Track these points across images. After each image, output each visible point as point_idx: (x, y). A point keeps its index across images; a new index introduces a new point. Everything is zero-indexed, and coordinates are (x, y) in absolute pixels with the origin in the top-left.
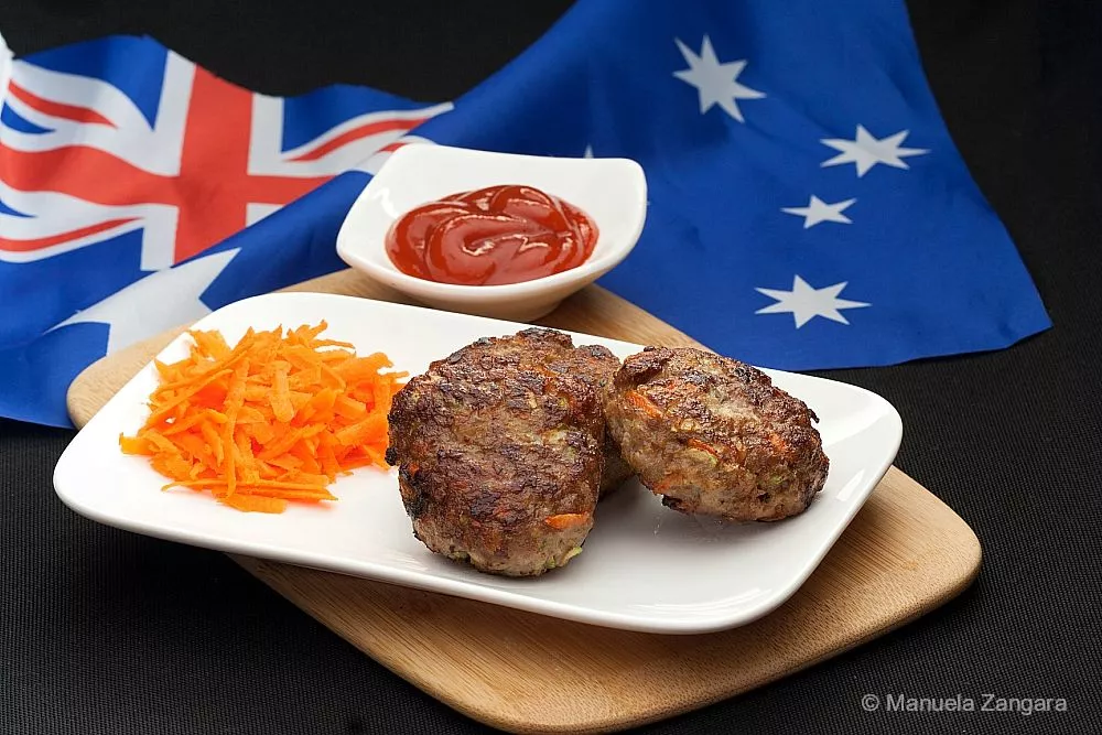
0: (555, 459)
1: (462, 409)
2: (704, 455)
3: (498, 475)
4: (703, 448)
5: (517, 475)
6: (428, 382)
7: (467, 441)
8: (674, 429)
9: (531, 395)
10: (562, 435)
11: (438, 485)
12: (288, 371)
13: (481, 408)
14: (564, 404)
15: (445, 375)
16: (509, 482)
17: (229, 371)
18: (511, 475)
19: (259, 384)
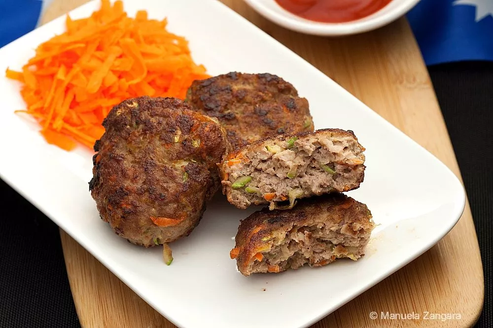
0: (173, 178)
1: (136, 131)
3: (134, 179)
5: (144, 183)
6: (130, 106)
7: (130, 152)
9: (179, 133)
10: (184, 164)
12: (118, 55)
13: (146, 134)
14: (196, 144)
15: (139, 104)
16: (138, 185)
17: (82, 45)
18: (141, 182)
19: (99, 59)
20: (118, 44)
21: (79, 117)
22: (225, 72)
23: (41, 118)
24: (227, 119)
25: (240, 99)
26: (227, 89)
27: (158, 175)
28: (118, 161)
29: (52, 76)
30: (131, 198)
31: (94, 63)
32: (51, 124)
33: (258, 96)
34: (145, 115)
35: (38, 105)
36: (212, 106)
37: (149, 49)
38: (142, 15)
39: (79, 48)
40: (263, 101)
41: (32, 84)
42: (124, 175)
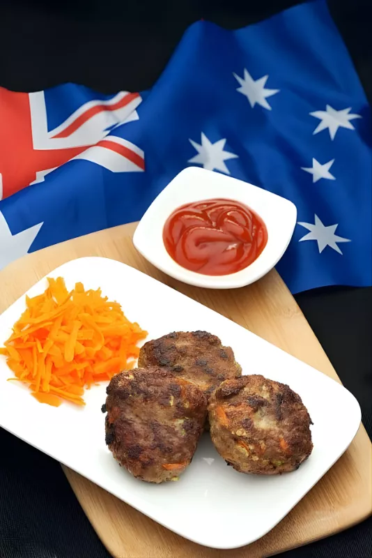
0: (175, 434)
1: (138, 399)
2: (244, 450)
3: (146, 438)
4: (243, 446)
5: (154, 440)
6: (127, 378)
7: (137, 416)
8: (233, 433)
9: (172, 397)
10: (181, 421)
11: (119, 435)
12: (79, 327)
13: (147, 401)
14: (187, 405)
15: (135, 377)
16: (149, 443)
17: (51, 323)
18: (152, 439)
19: (65, 332)
20: (77, 318)
21: (59, 379)
22: (167, 333)
23: (29, 384)
24: (177, 371)
25: (183, 353)
26: (173, 347)
27: (163, 432)
28: (130, 424)
29: (31, 349)
30: (146, 452)
31: (63, 337)
32: (40, 388)
33: (196, 350)
34: (142, 385)
35: (25, 373)
36: (165, 362)
37: (101, 319)
38: (79, 286)
39: (49, 325)
40: (201, 353)
41: (16, 356)
42: (138, 435)
